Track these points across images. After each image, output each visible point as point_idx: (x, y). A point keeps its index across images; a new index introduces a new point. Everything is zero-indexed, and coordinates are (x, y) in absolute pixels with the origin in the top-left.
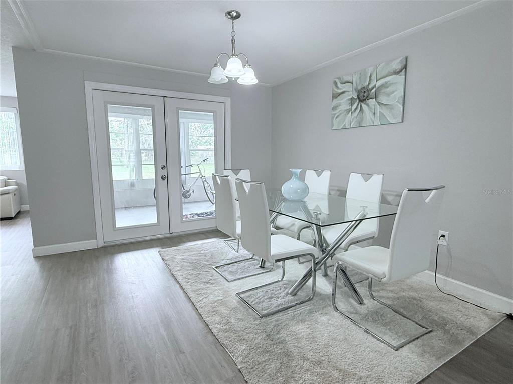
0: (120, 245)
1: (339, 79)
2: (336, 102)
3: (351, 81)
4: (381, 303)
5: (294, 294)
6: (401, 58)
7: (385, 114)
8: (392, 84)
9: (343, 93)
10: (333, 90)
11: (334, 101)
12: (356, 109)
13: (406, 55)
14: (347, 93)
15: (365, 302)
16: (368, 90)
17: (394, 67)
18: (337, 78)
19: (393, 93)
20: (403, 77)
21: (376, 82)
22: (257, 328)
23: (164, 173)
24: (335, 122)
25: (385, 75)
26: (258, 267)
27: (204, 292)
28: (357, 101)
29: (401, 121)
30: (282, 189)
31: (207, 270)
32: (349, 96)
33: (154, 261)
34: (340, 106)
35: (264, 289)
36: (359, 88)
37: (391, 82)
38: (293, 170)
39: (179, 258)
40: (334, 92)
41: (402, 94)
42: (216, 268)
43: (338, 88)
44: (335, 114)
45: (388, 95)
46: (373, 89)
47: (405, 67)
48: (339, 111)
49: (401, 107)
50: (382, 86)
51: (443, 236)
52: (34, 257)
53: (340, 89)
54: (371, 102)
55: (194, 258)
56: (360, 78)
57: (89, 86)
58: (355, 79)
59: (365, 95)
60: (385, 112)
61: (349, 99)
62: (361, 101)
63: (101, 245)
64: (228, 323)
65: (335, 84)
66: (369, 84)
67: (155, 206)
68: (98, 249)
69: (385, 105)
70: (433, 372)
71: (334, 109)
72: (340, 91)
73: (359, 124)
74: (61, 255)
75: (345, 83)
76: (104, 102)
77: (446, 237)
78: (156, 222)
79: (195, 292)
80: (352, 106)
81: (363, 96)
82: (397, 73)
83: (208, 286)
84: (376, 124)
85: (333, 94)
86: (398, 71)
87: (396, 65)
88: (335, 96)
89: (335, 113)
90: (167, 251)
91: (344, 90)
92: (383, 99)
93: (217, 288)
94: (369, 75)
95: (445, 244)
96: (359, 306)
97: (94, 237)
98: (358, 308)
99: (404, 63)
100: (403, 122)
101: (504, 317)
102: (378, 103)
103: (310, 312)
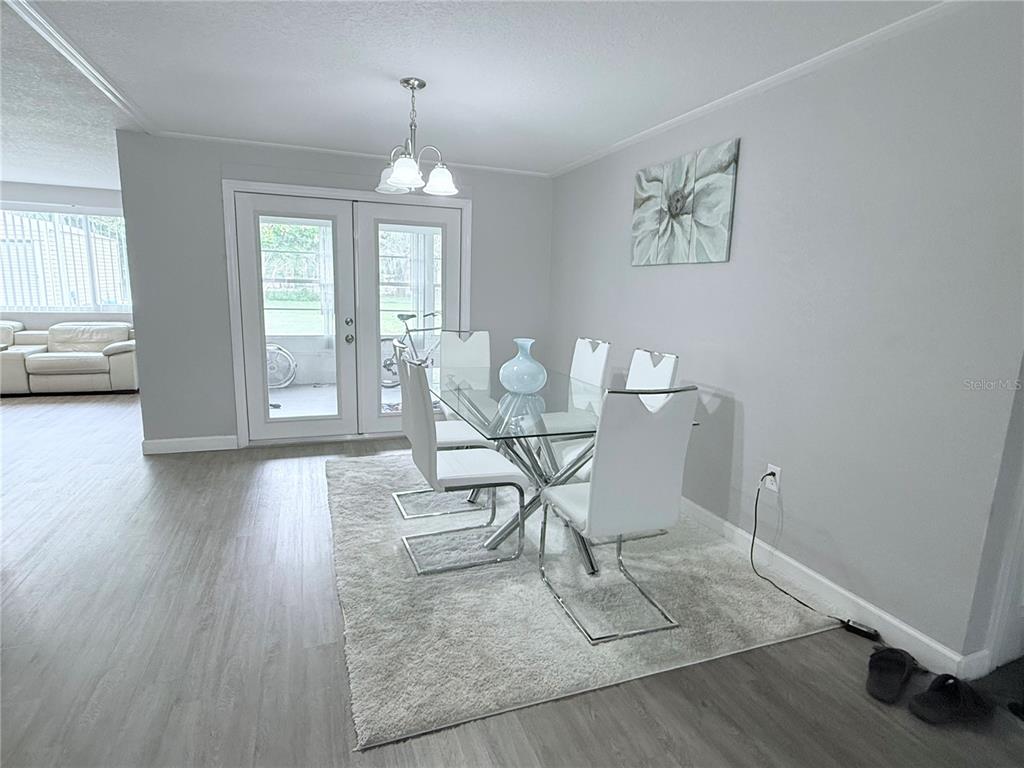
0: (272, 447)
1: (644, 171)
2: (639, 214)
3: (660, 177)
4: (630, 578)
5: (494, 547)
6: (730, 142)
7: (704, 244)
8: (715, 188)
9: (649, 198)
10: (636, 193)
11: (636, 212)
12: (666, 229)
13: (738, 137)
14: (654, 199)
15: (604, 572)
16: (682, 197)
17: (720, 157)
18: (642, 170)
19: (716, 205)
20: (731, 177)
21: (695, 181)
22: (404, 587)
23: (350, 330)
24: (637, 251)
25: (707, 171)
26: (465, 500)
27: (358, 529)
28: (668, 216)
29: (724, 259)
30: (501, 371)
31: (382, 497)
32: (657, 206)
33: (311, 477)
34: (644, 222)
35: (451, 536)
36: (671, 192)
37: (714, 186)
38: (520, 341)
39: (350, 474)
40: (637, 197)
41: (729, 210)
42: (398, 496)
43: (642, 188)
44: (636, 237)
45: (710, 209)
46: (690, 194)
47: (736, 160)
48: (643, 232)
49: (726, 234)
50: (702, 190)
51: (773, 474)
52: (144, 455)
53: (646, 192)
54: (687, 219)
55: (372, 477)
56: (673, 173)
57: (228, 187)
58: (665, 174)
59: (679, 205)
60: (704, 239)
61: (657, 212)
62: (674, 216)
63: (244, 443)
64: (367, 575)
65: (639, 179)
66: (685, 185)
67: (334, 384)
68: (238, 450)
69: (705, 226)
70: (629, 681)
71: (636, 227)
72: (645, 195)
73: (669, 259)
74: (182, 456)
75: (652, 181)
76: (255, 211)
77: (777, 476)
78: (336, 413)
79: (344, 527)
80: (660, 223)
81: (677, 207)
82: (723, 169)
83: (369, 521)
84: (690, 261)
85: (635, 200)
86: (724, 165)
87: (723, 155)
88: (640, 203)
89: (636, 234)
90: (338, 462)
91: (650, 193)
92: (703, 216)
93: (380, 526)
94: (686, 169)
95: (774, 488)
96: (588, 576)
97: (233, 430)
98: (583, 580)
99: (734, 150)
100: (728, 259)
101: (833, 623)
102: (695, 221)
103: (501, 576)
